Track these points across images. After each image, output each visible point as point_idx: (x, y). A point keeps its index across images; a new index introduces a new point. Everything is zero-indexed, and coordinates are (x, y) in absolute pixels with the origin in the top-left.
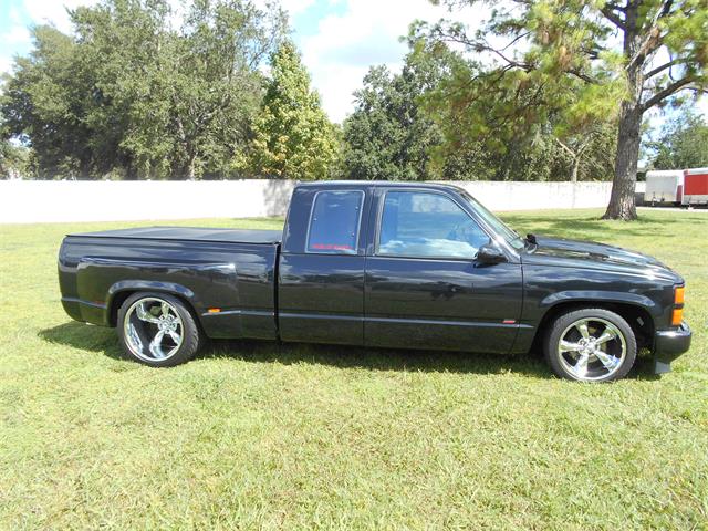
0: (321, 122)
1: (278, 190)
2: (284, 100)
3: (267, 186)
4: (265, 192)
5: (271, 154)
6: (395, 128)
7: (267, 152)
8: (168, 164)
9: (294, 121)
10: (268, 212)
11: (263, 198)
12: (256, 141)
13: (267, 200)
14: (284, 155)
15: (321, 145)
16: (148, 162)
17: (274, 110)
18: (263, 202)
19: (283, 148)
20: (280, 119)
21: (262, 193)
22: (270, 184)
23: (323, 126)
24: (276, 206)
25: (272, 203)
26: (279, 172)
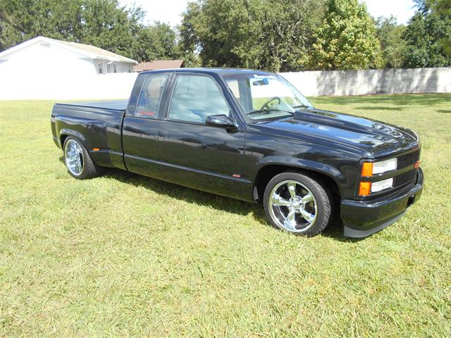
0: (365, 26)
1: (327, 78)
2: (338, 12)
3: (319, 76)
4: (318, 79)
5: (324, 53)
6: (447, 25)
7: (322, 51)
8: (258, 62)
9: (343, 28)
10: (319, 93)
11: (316, 84)
12: (314, 45)
13: (319, 85)
14: (333, 53)
15: (362, 44)
16: (247, 61)
17: (329, 21)
18: (316, 87)
19: (333, 48)
20: (333, 28)
21: (315, 80)
22: (322, 74)
23: (366, 29)
24: (325, 89)
25: (322, 87)
26: (330, 65)
